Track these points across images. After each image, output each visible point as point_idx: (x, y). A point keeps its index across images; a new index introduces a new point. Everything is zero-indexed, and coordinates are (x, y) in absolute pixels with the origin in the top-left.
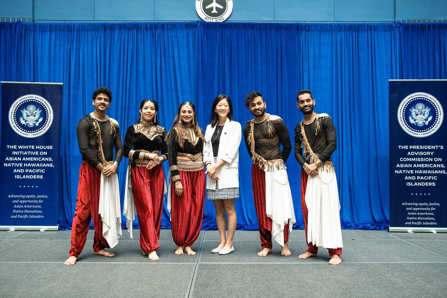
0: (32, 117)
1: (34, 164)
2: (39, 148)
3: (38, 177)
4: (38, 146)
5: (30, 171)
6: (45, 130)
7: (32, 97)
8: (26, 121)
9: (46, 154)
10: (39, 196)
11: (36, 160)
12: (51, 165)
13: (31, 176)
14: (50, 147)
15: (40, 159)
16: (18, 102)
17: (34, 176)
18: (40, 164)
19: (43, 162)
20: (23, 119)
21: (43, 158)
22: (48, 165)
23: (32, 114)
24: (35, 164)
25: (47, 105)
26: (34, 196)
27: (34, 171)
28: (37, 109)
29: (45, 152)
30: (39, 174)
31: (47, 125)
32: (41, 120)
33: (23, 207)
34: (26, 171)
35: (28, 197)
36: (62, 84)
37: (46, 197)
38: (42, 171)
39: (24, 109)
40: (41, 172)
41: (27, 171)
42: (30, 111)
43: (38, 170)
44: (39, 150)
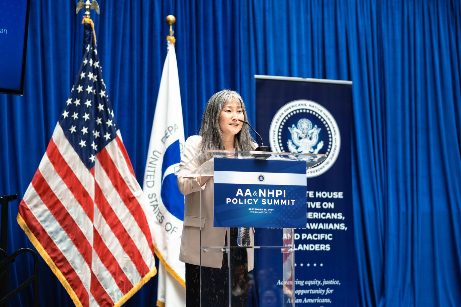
0: (307, 140)
1: (314, 224)
2: (320, 197)
3: (323, 247)
4: (319, 193)
5: (310, 237)
6: (328, 163)
7: (305, 105)
8: (297, 148)
9: (333, 207)
10: (326, 282)
11: (317, 218)
12: (342, 227)
13: (311, 245)
14: (338, 194)
15: (324, 216)
16: (284, 112)
17: (316, 245)
18: (325, 224)
19: (329, 221)
20: (293, 144)
21: (328, 214)
22: (337, 226)
23: (306, 136)
24: (317, 224)
25: (329, 119)
26: (318, 283)
27: (316, 237)
28: (313, 126)
29: (330, 203)
30: (324, 242)
31: (330, 155)
32: (320, 146)
33: (303, 301)
34: (303, 238)
35: (310, 283)
36: (350, 82)
37: (337, 282)
38: (328, 237)
39: (293, 126)
40: (326, 239)
41: (304, 236)
42: (303, 129)
43: (322, 235)
44: (322, 200)
